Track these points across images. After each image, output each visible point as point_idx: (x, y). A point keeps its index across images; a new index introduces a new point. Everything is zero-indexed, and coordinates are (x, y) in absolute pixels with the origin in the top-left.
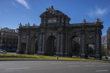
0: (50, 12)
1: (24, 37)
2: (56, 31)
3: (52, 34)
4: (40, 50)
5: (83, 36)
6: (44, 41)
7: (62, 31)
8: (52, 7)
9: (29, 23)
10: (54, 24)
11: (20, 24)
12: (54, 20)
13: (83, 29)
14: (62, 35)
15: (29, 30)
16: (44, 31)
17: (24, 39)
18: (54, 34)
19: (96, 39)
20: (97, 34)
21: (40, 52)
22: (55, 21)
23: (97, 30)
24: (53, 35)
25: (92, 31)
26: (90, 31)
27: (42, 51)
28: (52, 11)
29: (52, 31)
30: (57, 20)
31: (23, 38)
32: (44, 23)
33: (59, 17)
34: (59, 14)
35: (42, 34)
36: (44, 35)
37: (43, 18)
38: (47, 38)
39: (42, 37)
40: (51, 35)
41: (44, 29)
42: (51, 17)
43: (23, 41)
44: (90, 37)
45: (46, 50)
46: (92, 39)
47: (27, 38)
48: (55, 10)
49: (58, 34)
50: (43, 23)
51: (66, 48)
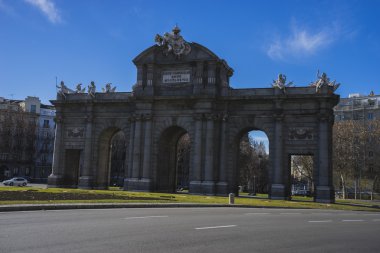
0: (170, 48)
1: (76, 131)
2: (191, 112)
4: (135, 174)
5: (279, 127)
6: (147, 142)
7: (209, 111)
8: (177, 32)
9: (93, 83)
10: (181, 87)
11: (62, 83)
12: (183, 76)
13: (278, 106)
14: (210, 125)
15: (95, 105)
16: (149, 112)
17: (76, 135)
18: (183, 121)
19: (317, 137)
20: (323, 121)
21: (135, 180)
22: (186, 77)
23: (322, 111)
25: (307, 114)
26: (298, 112)
27: (140, 178)
28: (176, 45)
29: (177, 112)
30: (194, 75)
31: (71, 134)
32: (149, 82)
33: (200, 67)
34: (201, 56)
35: (143, 120)
36: (148, 125)
37: (145, 66)
38: (158, 132)
39: (142, 130)
40: (171, 123)
41: (150, 105)
42: (173, 66)
43: (73, 144)
44: (301, 131)
45: (155, 172)
46: (307, 139)
47: (88, 134)
48: (186, 44)
49: (195, 119)
50: (144, 85)
51: (222, 167)
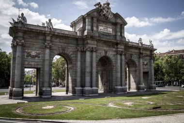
3: (106, 53)
24: (107, 55)
